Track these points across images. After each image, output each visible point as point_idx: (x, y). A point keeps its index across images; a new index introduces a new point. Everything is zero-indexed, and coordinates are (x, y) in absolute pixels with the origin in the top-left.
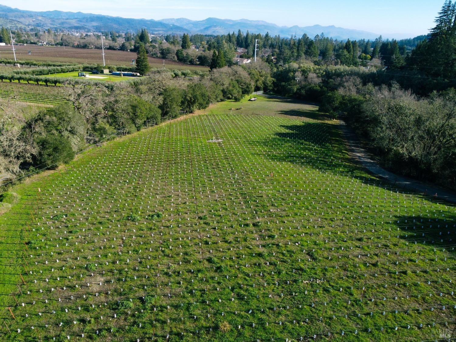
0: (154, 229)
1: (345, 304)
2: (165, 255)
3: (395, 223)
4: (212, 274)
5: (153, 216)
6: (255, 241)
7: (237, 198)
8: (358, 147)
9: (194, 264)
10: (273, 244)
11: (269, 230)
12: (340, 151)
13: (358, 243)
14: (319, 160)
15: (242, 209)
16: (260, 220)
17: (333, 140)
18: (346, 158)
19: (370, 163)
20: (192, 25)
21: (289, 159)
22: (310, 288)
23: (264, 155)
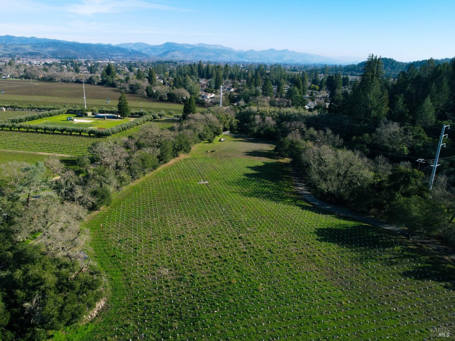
0: (184, 244)
1: (286, 270)
2: (195, 256)
3: (315, 232)
4: (223, 263)
5: (180, 237)
6: (241, 246)
7: (227, 223)
8: (301, 182)
9: (212, 259)
10: (251, 247)
11: (248, 240)
12: (288, 186)
13: (294, 244)
14: (275, 195)
15: (231, 229)
16: (243, 235)
17: (284, 177)
18: (292, 192)
19: (308, 194)
20: (151, 50)
21: (255, 195)
22: (270, 265)
23: (239, 193)
